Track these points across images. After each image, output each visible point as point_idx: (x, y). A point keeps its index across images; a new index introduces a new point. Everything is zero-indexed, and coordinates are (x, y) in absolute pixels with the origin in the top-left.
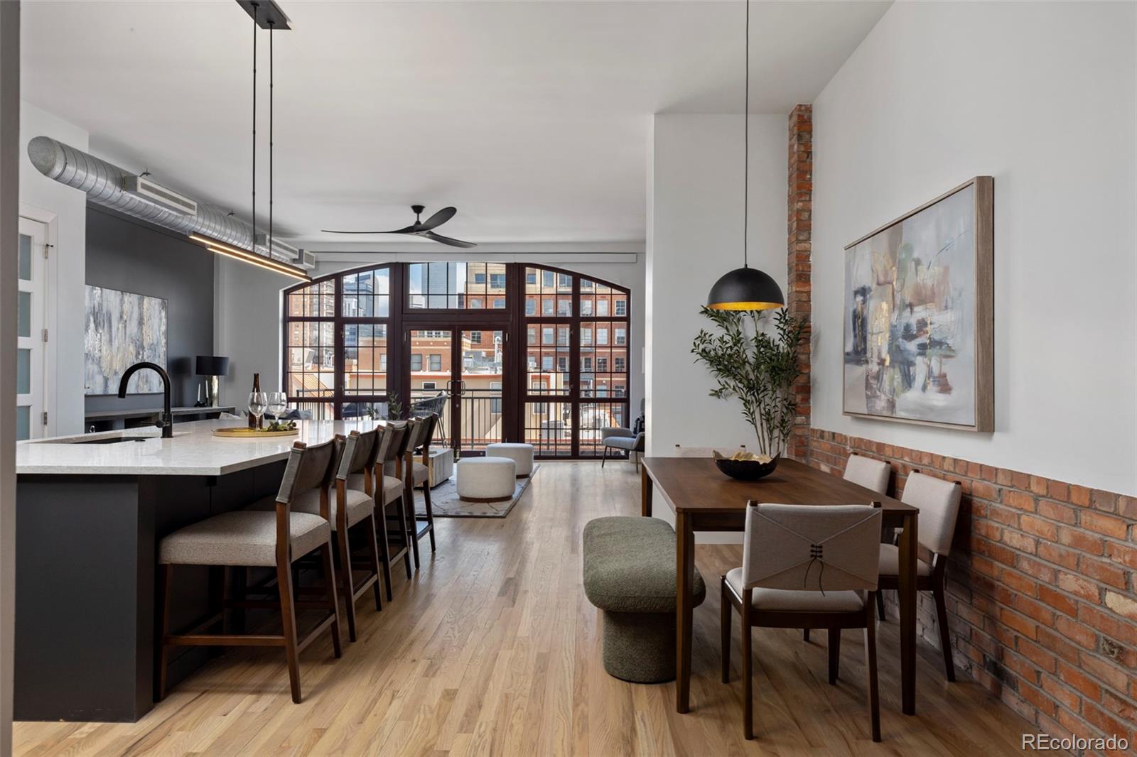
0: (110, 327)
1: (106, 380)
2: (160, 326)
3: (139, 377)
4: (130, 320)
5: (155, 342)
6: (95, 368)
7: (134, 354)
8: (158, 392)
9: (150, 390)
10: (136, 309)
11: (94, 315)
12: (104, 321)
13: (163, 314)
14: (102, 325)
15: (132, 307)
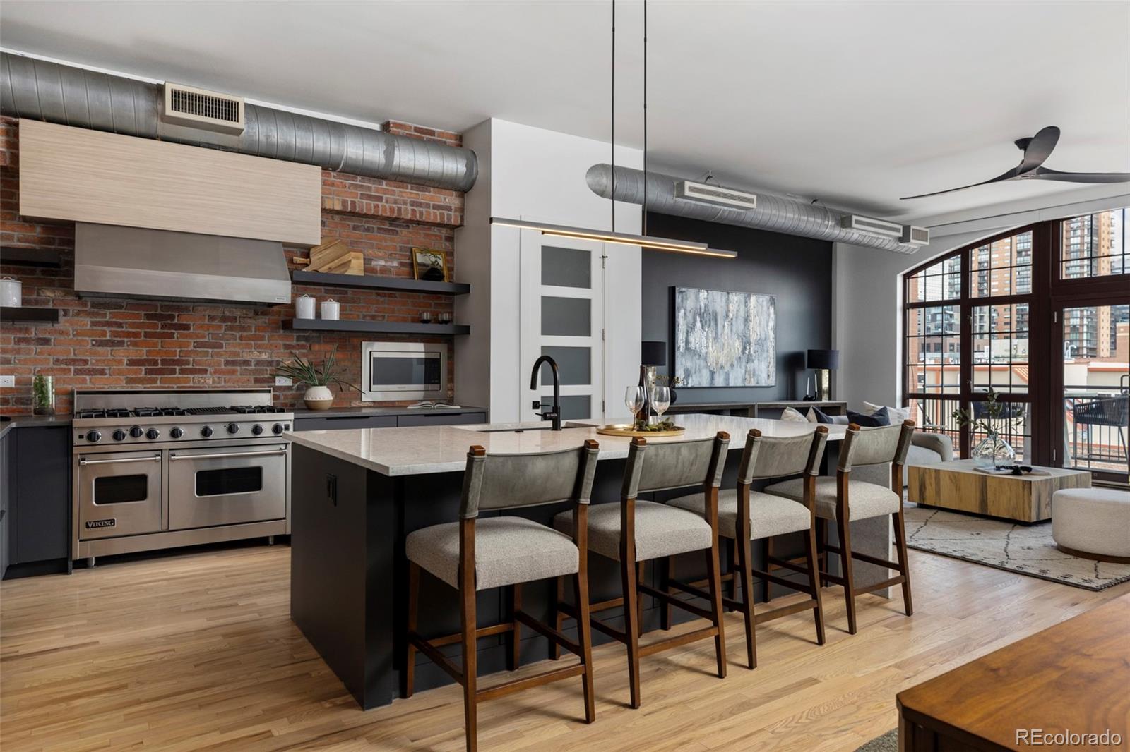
0: (716, 324)
1: (712, 374)
2: (768, 322)
3: (746, 371)
4: (737, 318)
5: (763, 337)
6: (702, 363)
7: (740, 349)
8: (766, 385)
9: (758, 383)
10: (742, 307)
11: (700, 315)
12: (710, 320)
13: (772, 310)
14: (708, 323)
15: (739, 306)
